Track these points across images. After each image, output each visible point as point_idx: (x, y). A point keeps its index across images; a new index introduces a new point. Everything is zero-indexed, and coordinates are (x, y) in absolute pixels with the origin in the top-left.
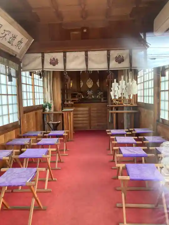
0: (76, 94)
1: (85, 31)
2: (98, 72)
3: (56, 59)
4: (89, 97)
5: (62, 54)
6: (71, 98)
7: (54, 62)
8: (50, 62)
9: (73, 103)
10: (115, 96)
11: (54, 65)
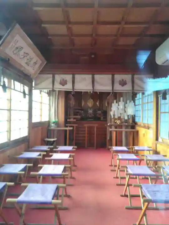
0: (78, 112)
1: (93, 56)
2: (98, 93)
3: (65, 80)
4: (89, 115)
5: (71, 76)
6: (74, 116)
7: (64, 83)
8: (59, 82)
9: (75, 120)
10: (114, 115)
11: (63, 85)
